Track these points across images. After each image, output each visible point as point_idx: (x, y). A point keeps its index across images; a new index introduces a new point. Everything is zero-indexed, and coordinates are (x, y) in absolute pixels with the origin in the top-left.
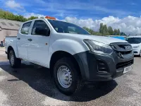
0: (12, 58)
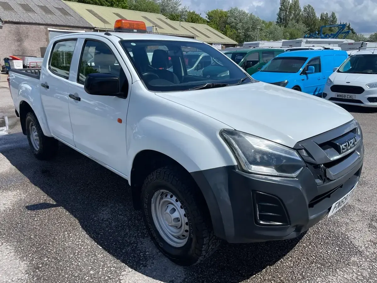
0: (34, 135)
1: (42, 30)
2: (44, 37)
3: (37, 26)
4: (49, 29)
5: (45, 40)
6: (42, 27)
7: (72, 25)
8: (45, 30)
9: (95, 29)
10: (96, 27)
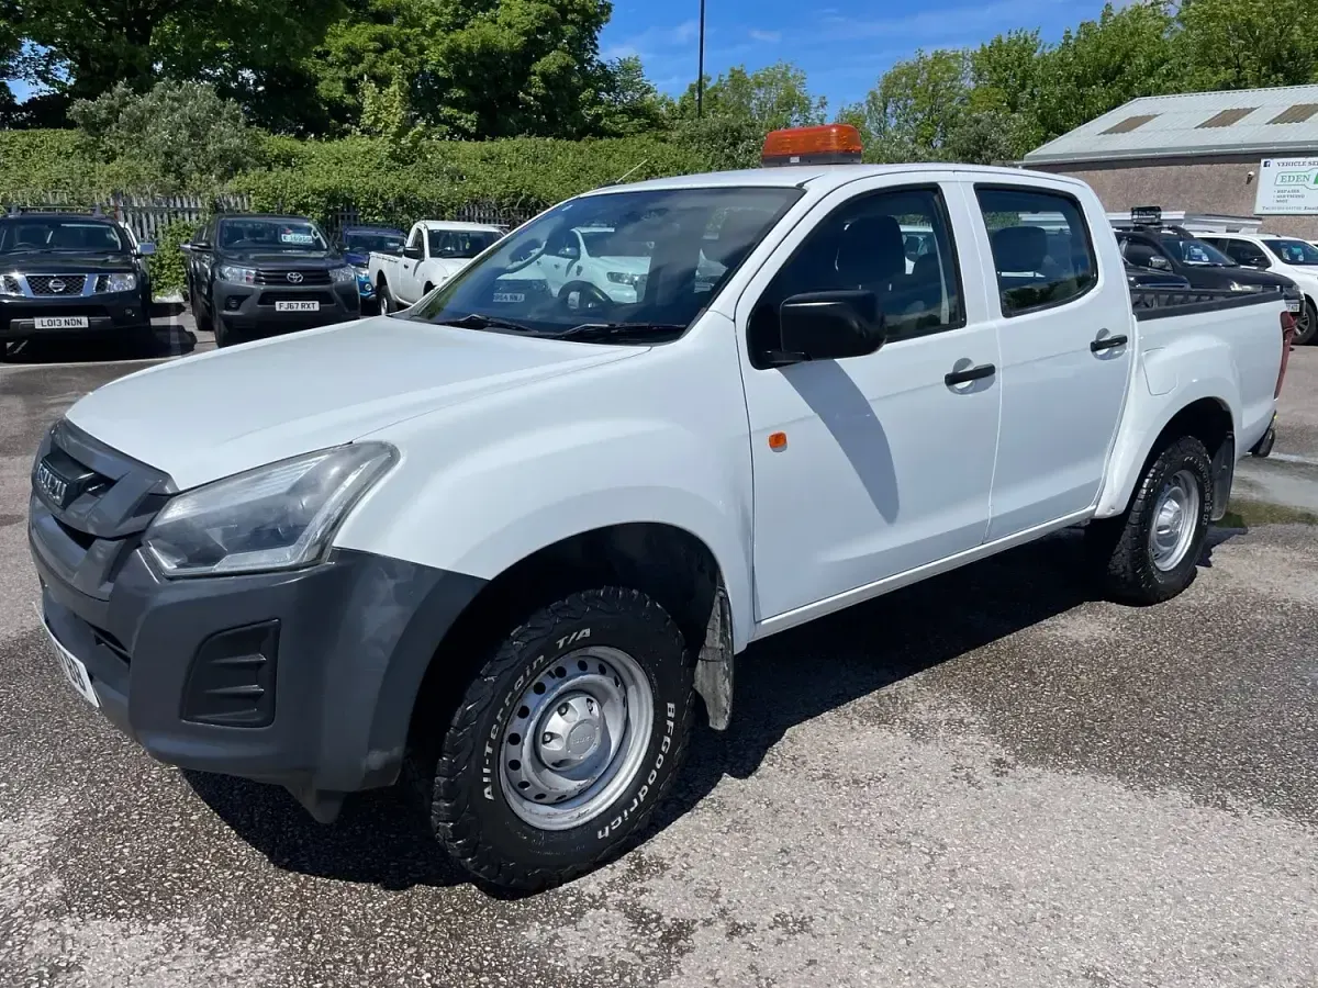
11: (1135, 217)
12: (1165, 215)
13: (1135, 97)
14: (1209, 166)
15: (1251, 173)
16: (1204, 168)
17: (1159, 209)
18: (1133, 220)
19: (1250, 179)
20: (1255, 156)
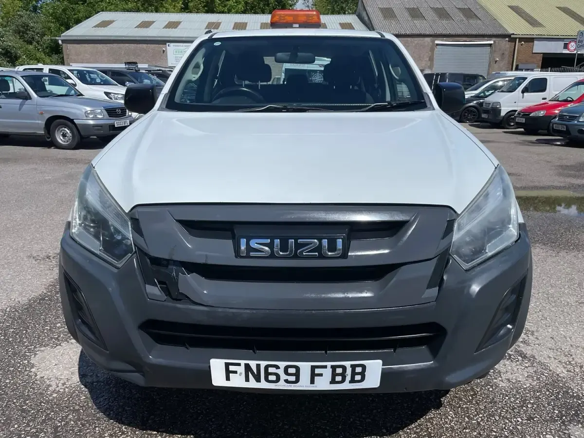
1: (426, 44)
2: (428, 54)
3: (421, 39)
4: (437, 42)
5: (428, 59)
6: (428, 39)
7: (474, 33)
8: (431, 43)
9: (512, 36)
10: (513, 34)
11: (127, 66)
12: (140, 66)
13: (99, 12)
14: (146, 45)
15: (164, 49)
16: (145, 46)
17: (136, 63)
18: (126, 68)
19: (164, 51)
20: (164, 42)
